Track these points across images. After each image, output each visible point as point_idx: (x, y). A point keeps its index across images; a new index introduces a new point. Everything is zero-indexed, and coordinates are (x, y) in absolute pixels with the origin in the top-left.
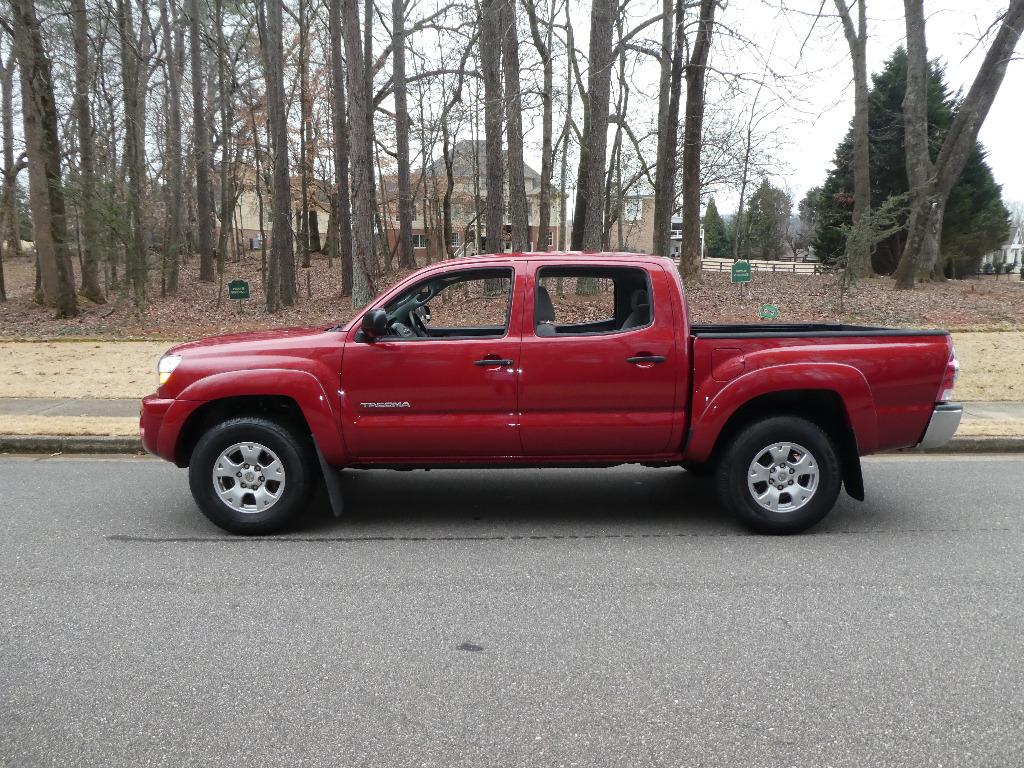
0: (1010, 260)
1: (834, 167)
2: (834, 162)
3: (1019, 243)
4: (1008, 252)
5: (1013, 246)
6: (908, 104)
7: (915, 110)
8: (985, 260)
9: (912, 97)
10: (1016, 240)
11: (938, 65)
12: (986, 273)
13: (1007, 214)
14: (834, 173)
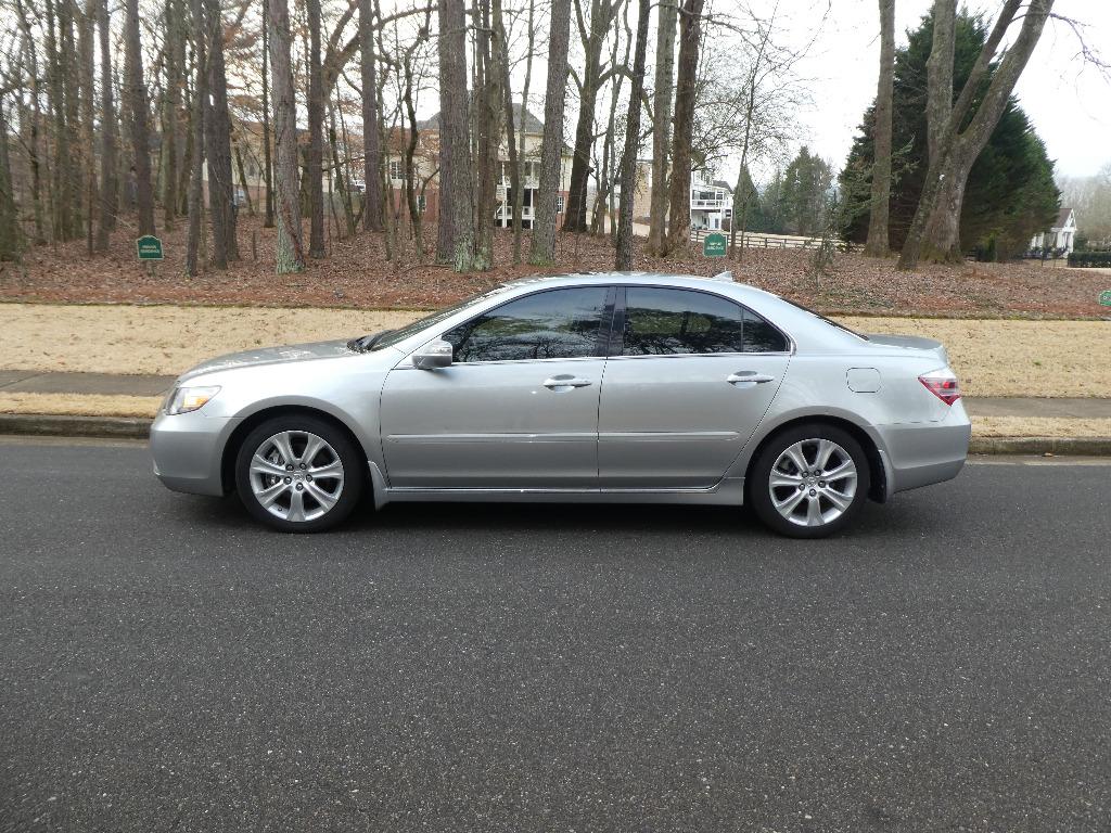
0: (1061, 244)
1: (861, 134)
2: (861, 128)
3: (1072, 225)
4: (1060, 236)
5: (1065, 229)
6: (933, 63)
7: (940, 70)
8: (1033, 245)
9: (937, 55)
10: (1069, 222)
11: (980, 23)
12: (1034, 257)
13: (1057, 193)
14: (860, 140)
